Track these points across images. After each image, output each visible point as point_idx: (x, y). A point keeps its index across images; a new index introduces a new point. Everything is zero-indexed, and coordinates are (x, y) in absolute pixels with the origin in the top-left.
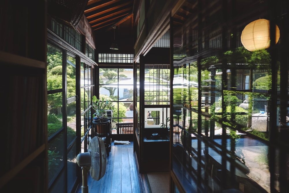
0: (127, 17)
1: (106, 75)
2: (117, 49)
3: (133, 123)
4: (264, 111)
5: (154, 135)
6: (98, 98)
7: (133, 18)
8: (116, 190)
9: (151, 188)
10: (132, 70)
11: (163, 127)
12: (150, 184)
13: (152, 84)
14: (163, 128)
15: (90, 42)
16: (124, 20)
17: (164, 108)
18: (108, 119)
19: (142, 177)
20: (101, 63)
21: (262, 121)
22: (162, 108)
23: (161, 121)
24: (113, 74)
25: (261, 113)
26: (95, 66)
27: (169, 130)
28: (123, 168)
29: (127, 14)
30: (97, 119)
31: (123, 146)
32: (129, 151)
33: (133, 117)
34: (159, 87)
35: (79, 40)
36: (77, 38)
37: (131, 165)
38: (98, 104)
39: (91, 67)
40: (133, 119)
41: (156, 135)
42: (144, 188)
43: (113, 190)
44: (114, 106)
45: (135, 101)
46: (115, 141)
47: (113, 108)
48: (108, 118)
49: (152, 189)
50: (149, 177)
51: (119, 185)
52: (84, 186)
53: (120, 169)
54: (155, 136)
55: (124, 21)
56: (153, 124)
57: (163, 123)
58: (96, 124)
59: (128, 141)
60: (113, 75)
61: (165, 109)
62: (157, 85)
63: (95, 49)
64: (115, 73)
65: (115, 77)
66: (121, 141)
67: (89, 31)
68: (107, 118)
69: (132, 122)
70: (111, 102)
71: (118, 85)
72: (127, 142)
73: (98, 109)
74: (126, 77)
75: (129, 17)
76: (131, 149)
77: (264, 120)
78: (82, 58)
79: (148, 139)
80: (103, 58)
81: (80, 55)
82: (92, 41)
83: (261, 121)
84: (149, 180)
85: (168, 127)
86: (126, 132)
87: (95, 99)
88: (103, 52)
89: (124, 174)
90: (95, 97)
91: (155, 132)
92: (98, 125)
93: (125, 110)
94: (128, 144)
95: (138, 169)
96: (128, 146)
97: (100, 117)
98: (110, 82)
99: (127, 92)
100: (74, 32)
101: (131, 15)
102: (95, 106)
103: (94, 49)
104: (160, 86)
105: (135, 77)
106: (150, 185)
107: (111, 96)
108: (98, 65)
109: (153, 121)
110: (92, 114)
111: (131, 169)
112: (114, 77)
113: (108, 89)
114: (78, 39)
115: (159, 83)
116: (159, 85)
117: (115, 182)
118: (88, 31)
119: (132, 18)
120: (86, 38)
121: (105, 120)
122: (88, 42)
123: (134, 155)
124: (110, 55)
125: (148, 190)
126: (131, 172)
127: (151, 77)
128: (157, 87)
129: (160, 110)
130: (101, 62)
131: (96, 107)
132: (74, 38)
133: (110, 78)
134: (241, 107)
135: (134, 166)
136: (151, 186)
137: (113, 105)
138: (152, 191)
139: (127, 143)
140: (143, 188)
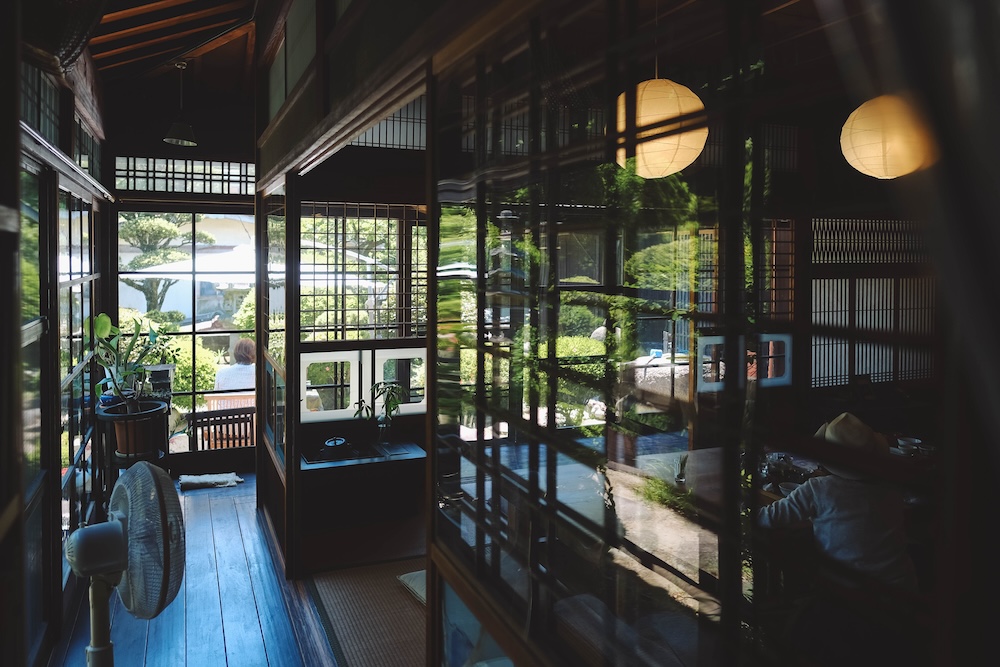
0: (230, 34)
1: (131, 236)
2: (191, 144)
3: (252, 408)
4: (662, 349)
5: (331, 444)
6: (115, 322)
7: (252, 40)
8: (206, 647)
9: (333, 623)
10: (250, 221)
11: (361, 415)
12: (328, 611)
13: (324, 269)
14: (361, 419)
15: (89, 117)
16: (221, 41)
17: (364, 352)
18: (156, 398)
19: (297, 590)
20: (126, 192)
21: (656, 378)
22: (356, 353)
23: (354, 397)
24: (160, 232)
25: (654, 355)
26: (103, 203)
27: (381, 426)
28: (225, 570)
29: (232, 21)
30: (115, 400)
31: (212, 491)
32: (239, 507)
33: (254, 386)
34: (344, 280)
35: (50, 109)
36: (45, 101)
37: (253, 555)
38: (113, 343)
39: (89, 207)
40: (254, 393)
41: (339, 443)
42: (307, 626)
43: (193, 649)
44: (178, 350)
45: (263, 330)
46: (185, 479)
47: (174, 357)
48: (158, 395)
49: (335, 628)
50: (323, 588)
51: (216, 627)
52: (97, 644)
53: (212, 575)
54: (336, 446)
55: (218, 45)
56: (317, 408)
57: (360, 403)
58: (112, 421)
59: (233, 474)
60: (158, 234)
61: (367, 354)
62: (336, 272)
63: (101, 140)
64: (169, 228)
65: (166, 240)
66: (207, 475)
67: (85, 74)
68: (155, 394)
69: (252, 403)
70: (166, 337)
71: (194, 273)
72: (231, 478)
73: (118, 365)
74: (211, 241)
75: (238, 33)
76: (248, 499)
77: (661, 376)
78: (64, 174)
79: (310, 460)
80: (136, 172)
81: (56, 165)
82: (94, 109)
83: (654, 381)
84: (323, 599)
85: (376, 414)
86: (218, 442)
87: (104, 328)
88: (132, 153)
89: (228, 589)
90: (104, 319)
91: (334, 435)
92: (119, 424)
93: (209, 362)
94: (235, 483)
95: (280, 567)
96: (233, 491)
97: (125, 393)
98: (146, 261)
99: (210, 298)
100: (36, 81)
101: (248, 25)
102: (102, 353)
103: (97, 141)
104: (348, 276)
105: (263, 248)
106: (329, 614)
107: (152, 312)
108: (113, 201)
109: (317, 398)
110: (93, 382)
111: (252, 569)
112: (162, 242)
113: (139, 288)
114: (50, 104)
115: (344, 265)
116: (344, 272)
117: (200, 620)
118: (82, 75)
119: (250, 37)
120: (76, 99)
121: (145, 401)
122: (81, 115)
123: (260, 521)
124: (160, 165)
125: (322, 632)
126: (253, 580)
127: (318, 245)
128: (336, 280)
129: (351, 357)
130: (124, 187)
131: (107, 356)
132: (36, 100)
133: (150, 244)
134: (596, 338)
135: (262, 558)
136: (333, 617)
137: (174, 348)
138: (336, 631)
139: (229, 480)
140: (304, 627)
